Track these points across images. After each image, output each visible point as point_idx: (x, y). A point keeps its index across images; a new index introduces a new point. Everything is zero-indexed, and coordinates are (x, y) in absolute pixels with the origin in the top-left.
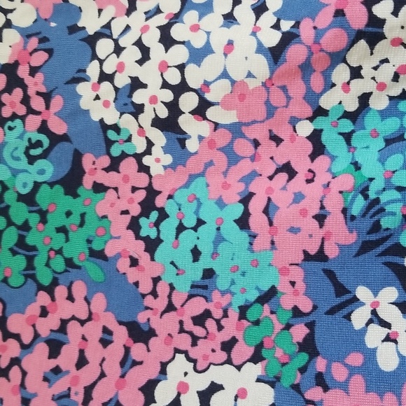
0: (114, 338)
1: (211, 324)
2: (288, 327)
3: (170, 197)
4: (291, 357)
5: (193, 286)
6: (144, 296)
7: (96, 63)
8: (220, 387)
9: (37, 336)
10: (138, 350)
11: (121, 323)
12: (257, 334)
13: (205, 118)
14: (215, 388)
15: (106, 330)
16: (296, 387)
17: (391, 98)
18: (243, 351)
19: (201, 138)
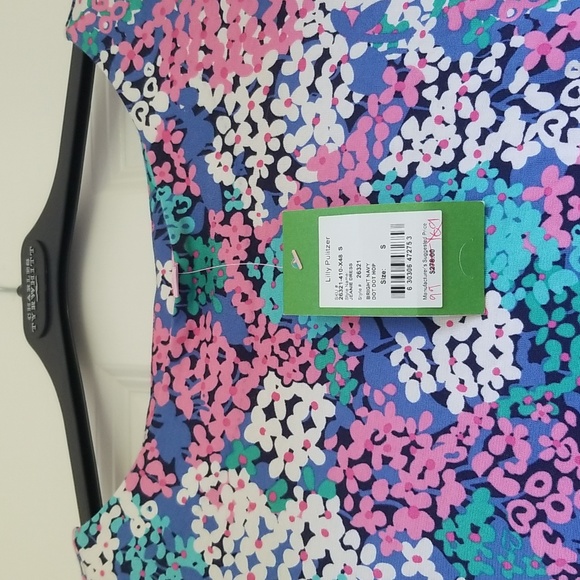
0: (227, 357)
1: (292, 350)
2: (345, 358)
3: (268, 245)
4: (346, 381)
5: (282, 320)
6: (248, 325)
7: (219, 137)
8: (300, 400)
9: (184, 352)
10: (244, 366)
11: (231, 346)
12: (323, 361)
13: (294, 179)
14: (296, 399)
15: (221, 351)
16: (350, 406)
17: (434, 169)
18: (313, 373)
19: (290, 195)
